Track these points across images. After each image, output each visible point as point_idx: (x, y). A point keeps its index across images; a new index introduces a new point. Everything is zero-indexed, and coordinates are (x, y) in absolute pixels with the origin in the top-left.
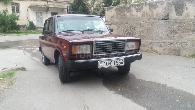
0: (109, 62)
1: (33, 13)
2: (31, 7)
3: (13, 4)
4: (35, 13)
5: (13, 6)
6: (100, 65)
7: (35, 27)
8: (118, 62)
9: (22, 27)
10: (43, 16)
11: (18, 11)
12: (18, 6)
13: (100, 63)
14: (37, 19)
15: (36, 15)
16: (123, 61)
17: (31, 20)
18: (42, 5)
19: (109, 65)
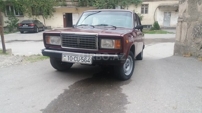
0: (73, 57)
1: (161, 14)
2: (159, 7)
3: (143, 5)
4: (163, 13)
5: (143, 7)
6: (63, 58)
7: (159, 27)
8: (84, 59)
9: (147, 27)
10: (171, 16)
11: (146, 12)
12: (147, 7)
13: (63, 56)
14: (164, 20)
15: (163, 16)
16: (90, 59)
17: (158, 20)
18: (173, 4)
19: (73, 60)
